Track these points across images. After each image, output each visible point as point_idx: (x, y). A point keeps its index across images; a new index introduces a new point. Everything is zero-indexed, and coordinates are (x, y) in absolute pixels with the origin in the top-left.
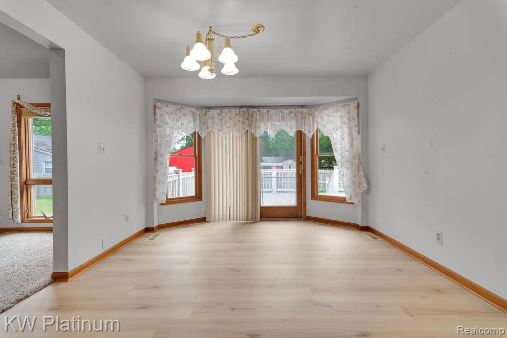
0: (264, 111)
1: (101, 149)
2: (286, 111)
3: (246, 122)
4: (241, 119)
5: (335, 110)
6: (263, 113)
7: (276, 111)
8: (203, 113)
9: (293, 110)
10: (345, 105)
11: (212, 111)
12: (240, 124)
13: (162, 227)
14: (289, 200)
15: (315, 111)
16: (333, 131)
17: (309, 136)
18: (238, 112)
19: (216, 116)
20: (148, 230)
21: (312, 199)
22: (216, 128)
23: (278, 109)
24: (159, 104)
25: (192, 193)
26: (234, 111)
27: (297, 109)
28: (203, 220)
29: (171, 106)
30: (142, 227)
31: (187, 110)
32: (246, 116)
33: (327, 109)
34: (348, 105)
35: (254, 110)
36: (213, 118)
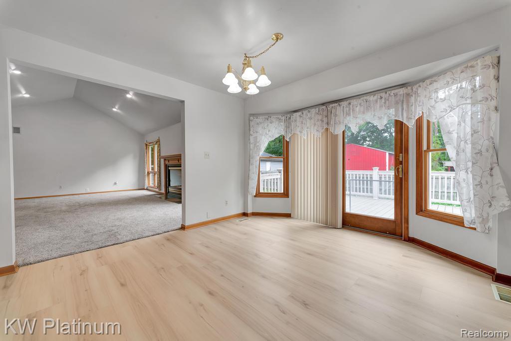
0: (344, 104)
1: (207, 155)
2: (372, 98)
3: (325, 120)
4: (320, 117)
5: (449, 80)
6: (343, 107)
7: (360, 101)
8: (288, 118)
9: (383, 95)
10: (467, 67)
11: (295, 114)
12: (319, 123)
13: (255, 214)
14: (386, 210)
15: (417, 89)
16: (444, 114)
17: (411, 124)
18: (318, 111)
19: (298, 118)
20: (245, 214)
21: (417, 213)
22: (298, 129)
23: (362, 98)
24: (252, 118)
25: (281, 190)
26: (313, 111)
27: (389, 92)
28: (288, 216)
29: (261, 117)
30: (241, 211)
31: (273, 118)
32: (325, 113)
33: (436, 81)
34: (472, 67)
35: (333, 105)
36: (296, 121)
